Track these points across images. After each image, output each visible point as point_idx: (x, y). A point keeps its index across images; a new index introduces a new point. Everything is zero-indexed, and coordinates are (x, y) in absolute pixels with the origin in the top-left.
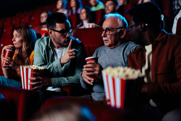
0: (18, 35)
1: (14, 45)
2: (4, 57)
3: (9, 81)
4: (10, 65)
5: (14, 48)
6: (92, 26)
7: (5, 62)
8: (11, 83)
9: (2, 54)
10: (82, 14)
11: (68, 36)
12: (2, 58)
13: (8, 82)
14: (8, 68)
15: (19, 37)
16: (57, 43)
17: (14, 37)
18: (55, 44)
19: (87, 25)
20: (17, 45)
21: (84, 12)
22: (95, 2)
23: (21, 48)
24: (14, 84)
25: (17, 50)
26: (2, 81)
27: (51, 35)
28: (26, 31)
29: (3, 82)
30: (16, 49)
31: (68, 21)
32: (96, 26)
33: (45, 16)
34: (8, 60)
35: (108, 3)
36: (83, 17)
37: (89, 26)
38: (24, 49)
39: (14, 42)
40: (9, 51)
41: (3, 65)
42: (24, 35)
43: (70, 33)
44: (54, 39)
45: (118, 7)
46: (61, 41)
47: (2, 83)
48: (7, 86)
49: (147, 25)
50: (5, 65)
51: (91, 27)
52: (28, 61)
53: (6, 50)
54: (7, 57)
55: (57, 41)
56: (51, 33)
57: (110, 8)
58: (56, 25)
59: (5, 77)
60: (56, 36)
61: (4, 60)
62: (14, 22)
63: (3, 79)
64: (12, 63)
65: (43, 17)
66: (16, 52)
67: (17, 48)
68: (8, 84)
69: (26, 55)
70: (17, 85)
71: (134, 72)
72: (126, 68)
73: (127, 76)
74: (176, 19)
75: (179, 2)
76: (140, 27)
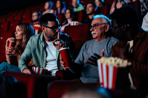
0: (19, 29)
2: (8, 47)
3: (11, 66)
4: (13, 53)
8: (13, 68)
10: (67, 14)
11: (57, 31)
14: (11, 56)
15: (20, 31)
16: (49, 37)
17: (16, 31)
19: (72, 23)
20: (18, 37)
21: (68, 13)
22: (76, 4)
24: (15, 69)
28: (27, 27)
30: (17, 41)
31: (57, 20)
32: (79, 24)
33: (36, 15)
34: (11, 49)
35: (89, 5)
36: (68, 16)
37: (74, 23)
39: (16, 35)
40: (12, 42)
42: (25, 30)
45: (96, 9)
50: (9, 53)
51: (75, 25)
54: (10, 47)
56: (44, 29)
57: (90, 9)
58: (48, 23)
59: (8, 63)
60: (48, 32)
61: (8, 49)
62: (8, 19)
63: (7, 65)
64: (14, 51)
65: (34, 16)
68: (11, 69)
71: (123, 62)
72: (116, 58)
73: (118, 64)
74: (145, 19)
75: (144, 6)
76: (123, 28)
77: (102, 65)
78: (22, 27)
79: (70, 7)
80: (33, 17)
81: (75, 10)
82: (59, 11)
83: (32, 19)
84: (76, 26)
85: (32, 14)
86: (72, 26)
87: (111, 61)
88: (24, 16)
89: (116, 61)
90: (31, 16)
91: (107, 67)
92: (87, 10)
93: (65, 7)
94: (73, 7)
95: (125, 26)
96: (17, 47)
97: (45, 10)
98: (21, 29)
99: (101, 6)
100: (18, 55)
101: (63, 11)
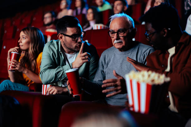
0: (24, 36)
1: (21, 47)
3: (15, 85)
4: (16, 68)
5: (20, 51)
6: (101, 27)
7: (11, 65)
8: (18, 87)
9: (8, 57)
10: (89, 15)
11: (79, 40)
12: (9, 61)
13: (14, 87)
15: (25, 38)
16: (68, 48)
18: (65, 49)
19: (95, 26)
20: (23, 47)
21: (91, 13)
22: (101, 2)
23: (27, 50)
24: (20, 88)
25: (23, 52)
26: (8, 85)
27: (61, 39)
29: (10, 86)
31: (79, 25)
32: (104, 27)
33: (49, 17)
34: (14, 63)
36: (90, 18)
37: (97, 27)
38: (30, 51)
39: (20, 44)
40: (15, 54)
41: (9, 69)
43: (81, 37)
44: (64, 44)
46: (72, 46)
47: (8, 87)
48: (13, 91)
49: (169, 29)
51: (99, 28)
52: (35, 64)
53: (12, 52)
54: (13, 60)
55: (68, 46)
56: (61, 38)
57: (119, 8)
58: (66, 30)
59: (11, 81)
60: (67, 42)
61: (10, 63)
62: (14, 23)
63: (9, 83)
65: (46, 18)
66: (23, 54)
67: (24, 50)
68: (15, 89)
69: (32, 57)
70: (24, 89)
71: (159, 77)
72: (150, 72)
73: (153, 81)
74: (190, 20)
75: (189, 3)
76: (163, 33)
77: (131, 81)
78: (28, 33)
79: (93, 6)
80: (45, 20)
81: (100, 9)
82: (79, 12)
83: (43, 23)
84: (101, 30)
85: (44, 15)
86: (95, 30)
87: (143, 76)
88: (34, 19)
89: (149, 76)
90: (43, 18)
91: (138, 85)
92: (115, 9)
93: (86, 5)
94: (97, 6)
95: (166, 31)
96: (22, 60)
97: (61, 10)
98: (26, 35)
99: (134, 3)
100: (24, 70)
101: (84, 11)
